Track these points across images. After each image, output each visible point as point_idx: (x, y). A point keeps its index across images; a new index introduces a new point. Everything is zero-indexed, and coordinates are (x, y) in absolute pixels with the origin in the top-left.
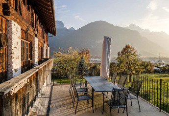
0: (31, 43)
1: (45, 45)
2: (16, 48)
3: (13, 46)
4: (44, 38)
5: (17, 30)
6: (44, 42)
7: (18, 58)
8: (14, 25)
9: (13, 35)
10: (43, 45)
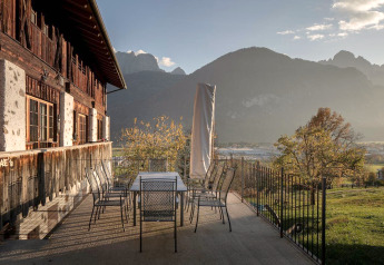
0: (55, 105)
1: (95, 111)
2: (13, 113)
3: (6, 108)
4: (93, 96)
5: (16, 78)
6: (93, 104)
7: (18, 133)
8: (10, 69)
9: (7, 88)
10: (90, 111)
